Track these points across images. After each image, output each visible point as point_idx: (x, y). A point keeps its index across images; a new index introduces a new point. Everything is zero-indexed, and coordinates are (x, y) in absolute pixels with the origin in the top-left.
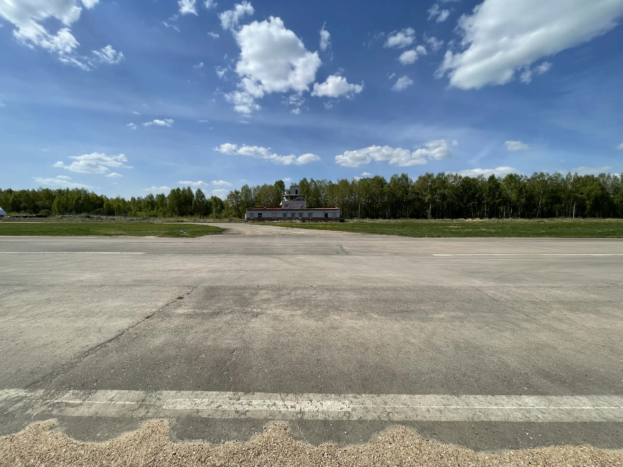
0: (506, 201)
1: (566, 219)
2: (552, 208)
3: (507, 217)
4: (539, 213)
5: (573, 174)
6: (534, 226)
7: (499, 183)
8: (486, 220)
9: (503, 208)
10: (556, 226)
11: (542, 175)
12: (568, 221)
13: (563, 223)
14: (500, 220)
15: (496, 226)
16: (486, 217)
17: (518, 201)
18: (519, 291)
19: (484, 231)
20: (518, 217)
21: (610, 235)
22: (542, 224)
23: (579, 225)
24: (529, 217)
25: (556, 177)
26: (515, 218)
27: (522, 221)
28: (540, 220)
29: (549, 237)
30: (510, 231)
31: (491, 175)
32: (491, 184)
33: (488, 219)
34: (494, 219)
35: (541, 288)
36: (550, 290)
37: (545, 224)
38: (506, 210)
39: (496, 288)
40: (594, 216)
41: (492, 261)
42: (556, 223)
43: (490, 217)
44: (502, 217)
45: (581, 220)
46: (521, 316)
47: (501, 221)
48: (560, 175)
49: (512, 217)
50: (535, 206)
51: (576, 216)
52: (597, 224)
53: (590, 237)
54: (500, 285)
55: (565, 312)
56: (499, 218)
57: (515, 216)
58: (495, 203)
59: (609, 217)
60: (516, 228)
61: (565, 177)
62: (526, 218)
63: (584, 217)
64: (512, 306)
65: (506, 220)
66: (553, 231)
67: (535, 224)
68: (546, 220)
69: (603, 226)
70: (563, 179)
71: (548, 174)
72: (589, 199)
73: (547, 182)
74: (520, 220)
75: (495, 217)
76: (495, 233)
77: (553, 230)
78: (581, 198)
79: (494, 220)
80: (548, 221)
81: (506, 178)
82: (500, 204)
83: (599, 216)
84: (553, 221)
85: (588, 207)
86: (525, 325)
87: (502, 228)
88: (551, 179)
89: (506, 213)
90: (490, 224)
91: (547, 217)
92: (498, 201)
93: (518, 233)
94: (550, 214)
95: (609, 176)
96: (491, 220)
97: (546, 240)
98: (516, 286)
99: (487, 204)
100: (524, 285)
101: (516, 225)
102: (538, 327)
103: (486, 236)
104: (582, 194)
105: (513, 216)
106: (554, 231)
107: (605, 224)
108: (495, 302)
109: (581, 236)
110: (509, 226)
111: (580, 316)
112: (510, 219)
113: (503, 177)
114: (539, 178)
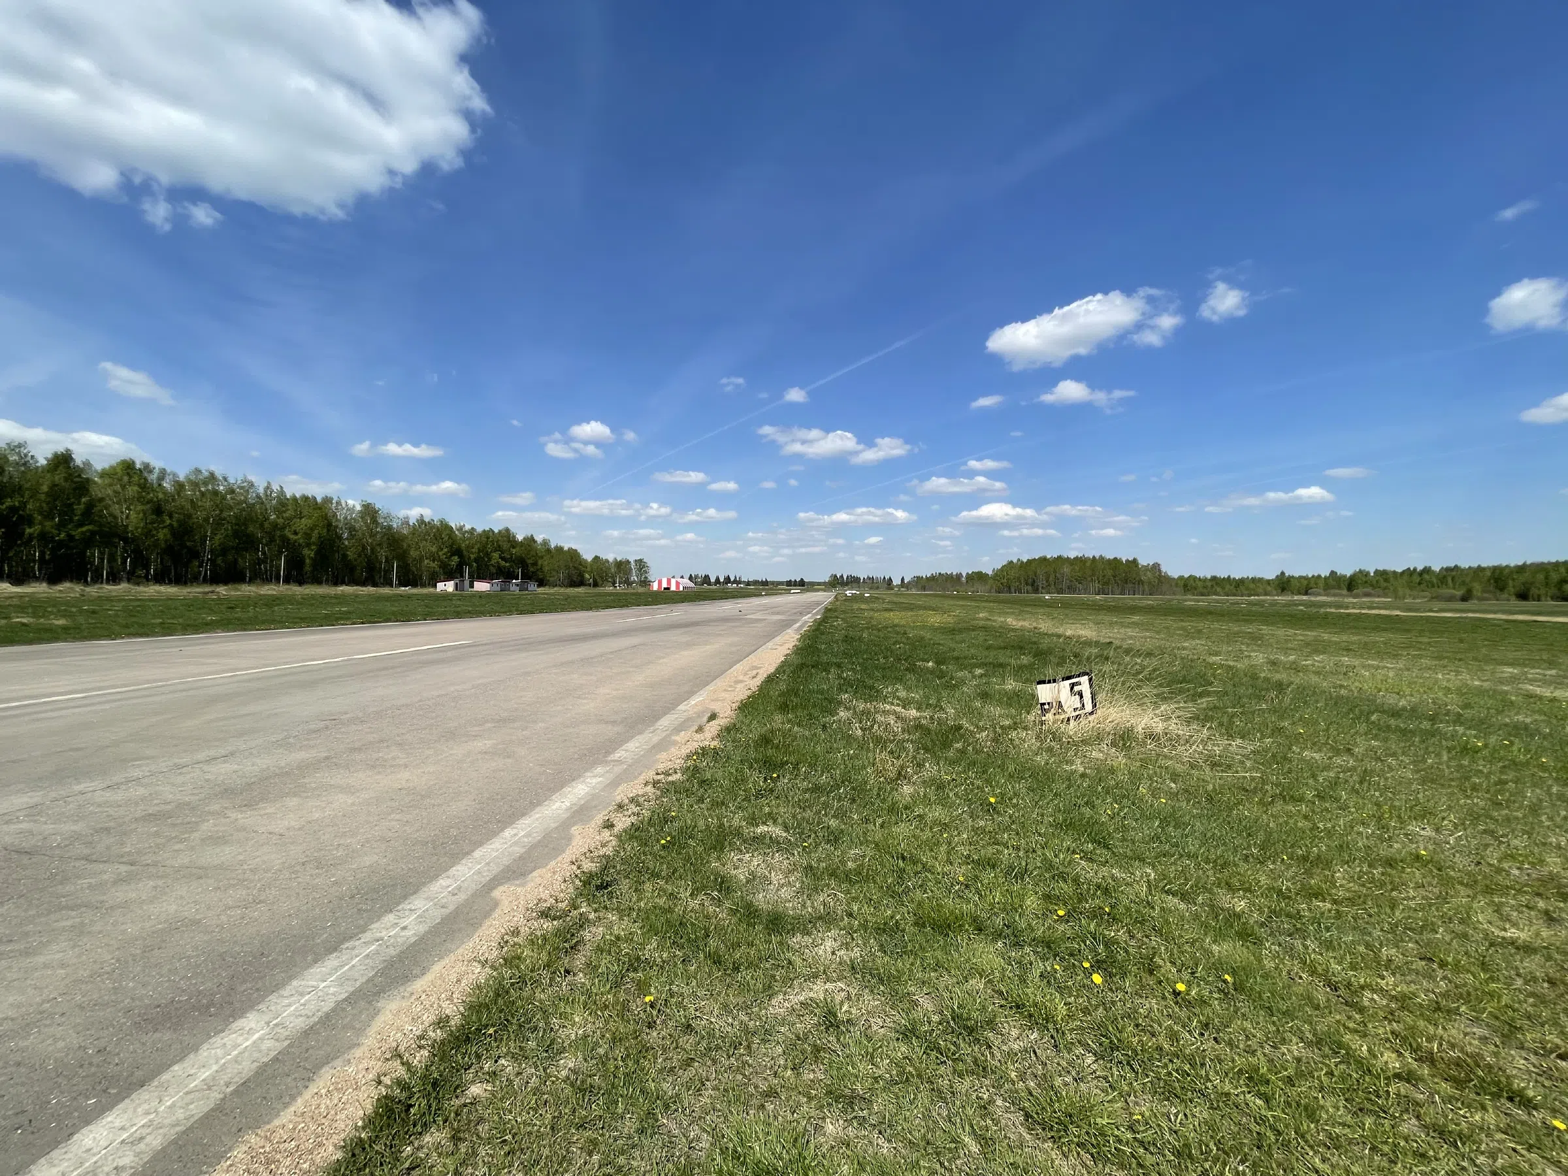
0: (110, 535)
1: (267, 587)
2: (236, 561)
3: (114, 578)
4: (206, 573)
5: (275, 487)
6: (190, 604)
7: (88, 480)
8: (39, 589)
9: (102, 553)
10: (245, 603)
11: (212, 476)
12: (270, 592)
13: (260, 595)
14: (88, 589)
15: (73, 606)
16: (37, 579)
17: (148, 534)
18: (119, 796)
19: (24, 624)
20: (148, 580)
21: (341, 619)
22: (213, 600)
23: (291, 600)
24: (179, 580)
25: (242, 488)
26: (138, 584)
27: (158, 592)
28: (208, 589)
29: (223, 631)
30: (120, 620)
31: (61, 449)
32: (58, 478)
33: (44, 585)
34: (68, 585)
35: (184, 770)
36: (206, 768)
37: (220, 600)
38: (112, 559)
39: (34, 812)
40: (318, 581)
41: (38, 720)
42: (244, 596)
43: (53, 580)
44: (97, 579)
45: (296, 590)
46: (110, 872)
47: (93, 590)
48: (252, 485)
49: (129, 581)
50: (195, 554)
51: (287, 581)
52: (323, 597)
53: (308, 626)
54: (53, 795)
55: (233, 815)
56: (86, 583)
57: (139, 577)
58: (71, 538)
59: (343, 583)
60: (138, 611)
61: (261, 491)
62: (170, 583)
63: (301, 583)
64: (87, 851)
65: (109, 589)
66: (236, 615)
67: (196, 599)
68: (222, 590)
69: (334, 601)
70: (258, 496)
71: (225, 479)
72: (308, 545)
73: (224, 498)
74: (153, 590)
75: (71, 581)
76: (65, 629)
77: (238, 613)
78: (295, 541)
79: (68, 589)
80: (225, 590)
81: (112, 467)
82: (88, 541)
83: (327, 582)
84: (239, 590)
85: (308, 561)
86: (120, 894)
87: (94, 612)
88: (232, 491)
89: (111, 568)
90: (53, 602)
91: (226, 583)
92: (80, 530)
93: (143, 626)
94: (231, 575)
95: (338, 503)
96: (59, 587)
97: (218, 640)
98: (109, 783)
99: (44, 537)
100: (137, 773)
101: (138, 603)
102: (160, 883)
103: (30, 642)
104: (296, 533)
105: (132, 577)
106: (239, 615)
107: (336, 597)
108: (25, 860)
109: (291, 625)
110: (118, 607)
111: (267, 811)
112: (124, 586)
113: (99, 465)
114: (205, 483)
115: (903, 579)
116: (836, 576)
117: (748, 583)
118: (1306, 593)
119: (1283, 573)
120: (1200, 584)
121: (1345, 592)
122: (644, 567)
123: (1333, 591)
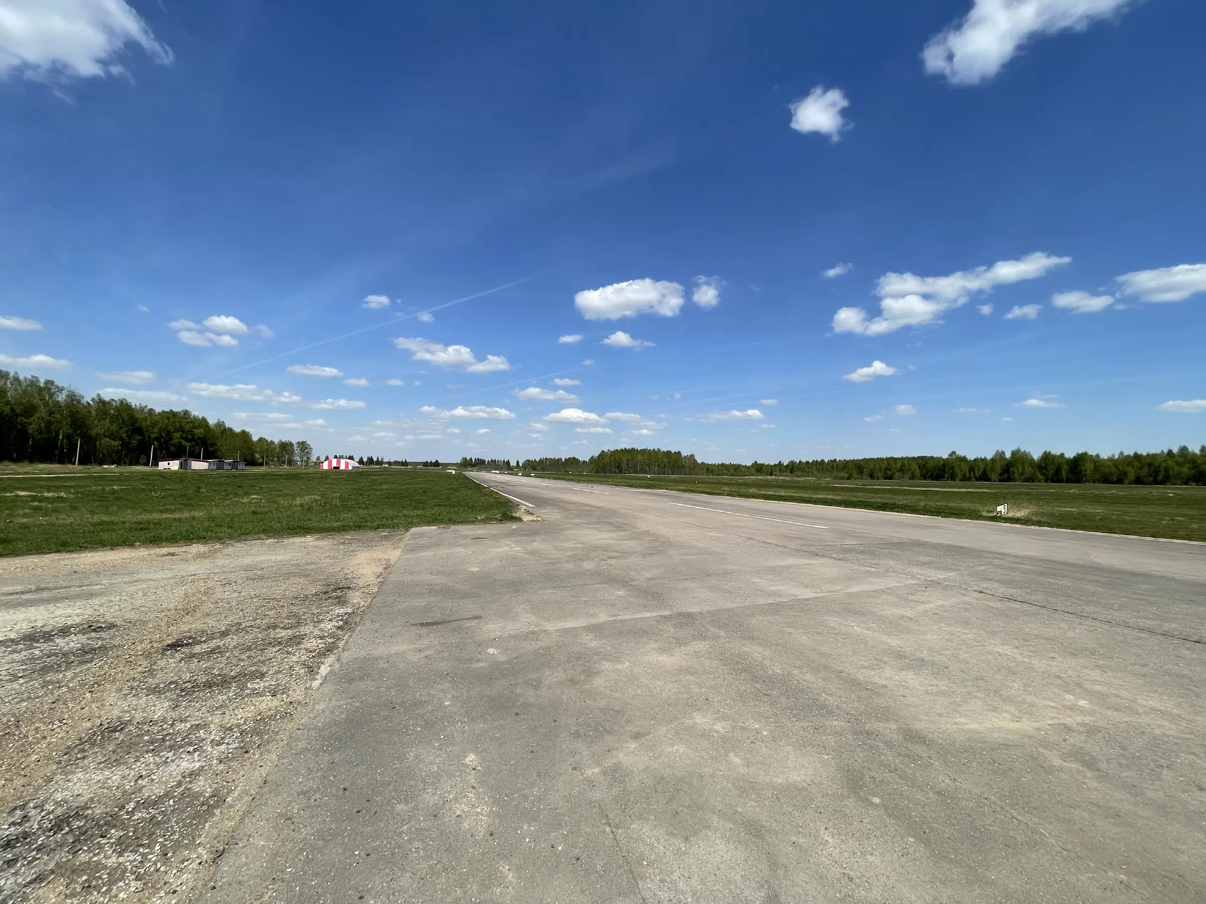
115: (518, 462)
116: (466, 459)
117: (389, 463)
118: (771, 475)
119: (756, 462)
120: (716, 469)
121: (789, 474)
122: (306, 448)
123: (785, 474)
